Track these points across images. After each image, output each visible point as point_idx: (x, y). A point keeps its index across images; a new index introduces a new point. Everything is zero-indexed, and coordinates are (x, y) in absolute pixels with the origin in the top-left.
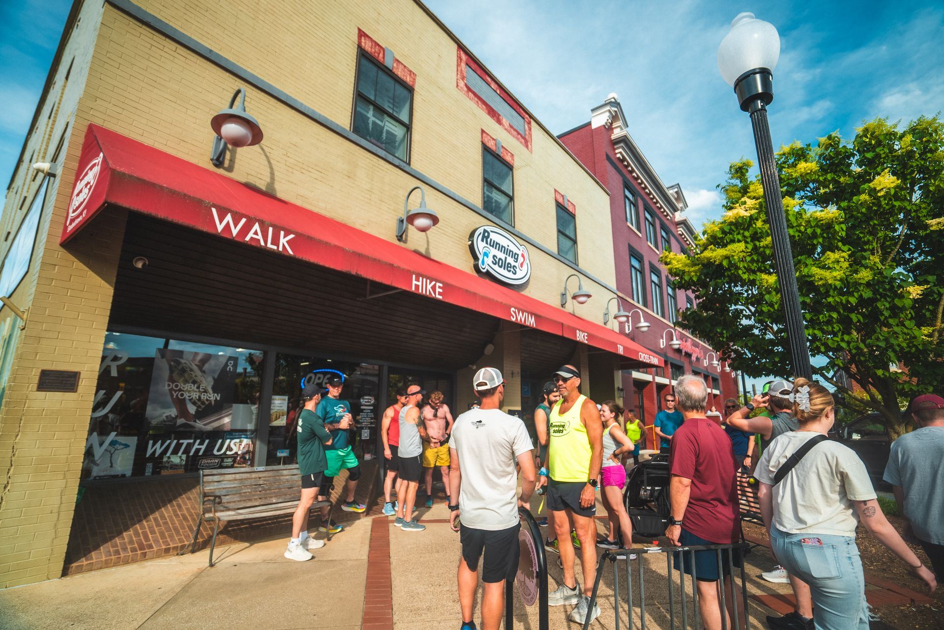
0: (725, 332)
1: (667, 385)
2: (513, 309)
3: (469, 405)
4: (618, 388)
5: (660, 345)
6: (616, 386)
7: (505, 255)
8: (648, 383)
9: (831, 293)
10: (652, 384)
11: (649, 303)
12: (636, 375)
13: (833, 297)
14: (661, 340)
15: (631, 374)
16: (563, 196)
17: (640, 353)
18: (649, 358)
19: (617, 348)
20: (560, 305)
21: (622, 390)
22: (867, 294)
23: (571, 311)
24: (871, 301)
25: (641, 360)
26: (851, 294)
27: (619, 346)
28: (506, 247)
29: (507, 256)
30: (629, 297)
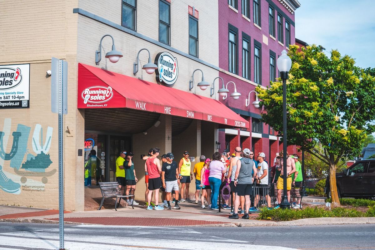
0: (278, 126)
1: (248, 137)
2: (188, 111)
3: (142, 156)
4: (216, 142)
5: (245, 104)
6: (215, 141)
7: (168, 67)
8: (234, 136)
9: (310, 119)
10: (237, 138)
11: (240, 70)
12: (228, 131)
13: (311, 120)
14: (247, 100)
15: (225, 131)
16: (192, 8)
17: (236, 121)
18: (241, 123)
19: (224, 121)
20: (189, 90)
21: (219, 144)
22: (322, 119)
23: (194, 93)
24: (323, 122)
25: (236, 126)
26: (317, 119)
27: (225, 119)
28: (169, 62)
29: (169, 68)
30: (226, 70)
